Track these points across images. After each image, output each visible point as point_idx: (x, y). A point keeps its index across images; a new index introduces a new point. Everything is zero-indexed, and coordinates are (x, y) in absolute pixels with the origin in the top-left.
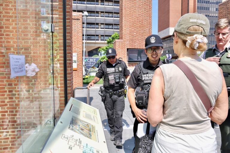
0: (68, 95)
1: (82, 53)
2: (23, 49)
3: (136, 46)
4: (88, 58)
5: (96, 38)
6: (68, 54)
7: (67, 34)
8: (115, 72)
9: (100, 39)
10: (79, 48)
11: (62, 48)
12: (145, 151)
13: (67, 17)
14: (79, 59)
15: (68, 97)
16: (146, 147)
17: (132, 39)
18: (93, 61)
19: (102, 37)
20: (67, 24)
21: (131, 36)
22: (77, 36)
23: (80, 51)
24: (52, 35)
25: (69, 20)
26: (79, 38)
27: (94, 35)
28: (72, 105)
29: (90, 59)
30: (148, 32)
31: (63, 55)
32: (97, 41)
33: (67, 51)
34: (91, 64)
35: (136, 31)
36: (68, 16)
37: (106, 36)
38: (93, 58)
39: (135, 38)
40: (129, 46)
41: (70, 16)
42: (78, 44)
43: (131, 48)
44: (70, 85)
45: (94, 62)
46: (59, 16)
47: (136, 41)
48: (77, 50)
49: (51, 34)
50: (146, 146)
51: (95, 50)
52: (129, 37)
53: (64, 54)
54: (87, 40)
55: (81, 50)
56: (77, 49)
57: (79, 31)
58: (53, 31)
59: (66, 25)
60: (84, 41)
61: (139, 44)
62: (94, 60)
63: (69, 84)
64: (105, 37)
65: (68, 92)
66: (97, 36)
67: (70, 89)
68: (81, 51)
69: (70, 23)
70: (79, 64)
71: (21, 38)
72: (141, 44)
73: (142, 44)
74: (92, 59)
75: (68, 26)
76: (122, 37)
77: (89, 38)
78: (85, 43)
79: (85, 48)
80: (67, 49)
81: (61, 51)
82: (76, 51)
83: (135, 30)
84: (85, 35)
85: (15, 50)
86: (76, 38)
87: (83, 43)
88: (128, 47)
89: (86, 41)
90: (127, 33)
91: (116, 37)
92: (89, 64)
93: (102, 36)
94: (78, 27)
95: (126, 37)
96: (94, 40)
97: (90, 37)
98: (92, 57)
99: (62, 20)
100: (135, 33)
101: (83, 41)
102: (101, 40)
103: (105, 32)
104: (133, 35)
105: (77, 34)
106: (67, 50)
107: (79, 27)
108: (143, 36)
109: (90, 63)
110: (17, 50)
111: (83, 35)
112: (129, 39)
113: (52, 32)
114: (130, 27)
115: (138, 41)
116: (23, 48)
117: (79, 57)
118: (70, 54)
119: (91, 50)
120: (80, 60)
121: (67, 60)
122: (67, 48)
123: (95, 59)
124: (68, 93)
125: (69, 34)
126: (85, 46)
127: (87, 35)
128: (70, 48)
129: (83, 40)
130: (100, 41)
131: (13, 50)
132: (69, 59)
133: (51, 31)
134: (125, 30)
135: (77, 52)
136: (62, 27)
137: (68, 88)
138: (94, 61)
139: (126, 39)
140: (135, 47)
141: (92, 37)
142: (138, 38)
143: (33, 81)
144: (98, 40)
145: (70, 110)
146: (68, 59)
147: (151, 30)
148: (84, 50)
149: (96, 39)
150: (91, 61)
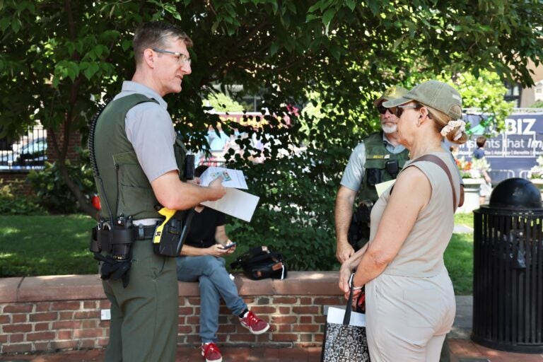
12: (341, 359)
16: (342, 349)
18: (523, 129)
34: (510, 149)
38: (522, 117)
45: (526, 138)
50: (342, 347)
62: (525, 126)
74: (516, 118)
92: (500, 149)
109: (505, 143)
123: (532, 122)
138: (527, 132)
150: (511, 130)
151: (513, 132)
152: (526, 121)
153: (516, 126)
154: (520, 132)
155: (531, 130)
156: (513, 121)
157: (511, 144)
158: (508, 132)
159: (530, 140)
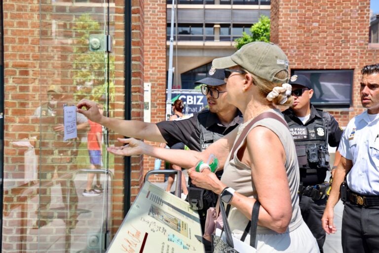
0: (132, 187)
1: (165, 83)
2: (37, 82)
3: (317, 61)
4: (182, 94)
5: (206, 31)
6: (136, 92)
7: (133, 47)
8: (308, 139)
9: (217, 35)
10: (156, 70)
11: (122, 79)
13: (133, 8)
14: (158, 98)
15: (131, 191)
17: (308, 42)
18: (197, 102)
19: (225, 30)
20: (133, 24)
21: (305, 32)
22: (150, 35)
23: (158, 78)
24: (108, 57)
25: (137, 15)
26: (156, 42)
27: (200, 25)
28: (149, 192)
29: (186, 95)
30: (357, 18)
31: (124, 95)
32: (209, 44)
33: (132, 86)
34: (190, 112)
35: (320, 18)
36: (136, 5)
37: (235, 26)
38: (196, 95)
39: (315, 37)
40: (296, 60)
41: (140, 5)
42: (154, 58)
43: (304, 68)
44: (138, 164)
45: (198, 106)
46: (116, 5)
47: (318, 48)
48: (151, 74)
49: (106, 56)
51: (202, 70)
52: (298, 35)
53: (125, 93)
54: (180, 39)
55: (163, 75)
56: (151, 72)
57: (157, 21)
58: (109, 50)
59: (131, 26)
60: (171, 44)
61: (327, 55)
62: (197, 100)
63: (135, 163)
64: (232, 29)
65: (132, 180)
66: (210, 25)
67: (138, 173)
68: (162, 78)
69: (139, 20)
70: (156, 114)
71: (31, 55)
72: (333, 55)
73: (335, 53)
74: (193, 95)
75: (137, 27)
76: (277, 35)
77: (186, 32)
78: (174, 48)
79: (174, 66)
80: (132, 82)
81: (119, 84)
82: (149, 78)
83: (316, 14)
84: (175, 26)
85: (18, 83)
86: (150, 42)
87: (168, 48)
88: (295, 64)
89: (174, 43)
90: (293, 25)
91: (266, 30)
93: (223, 26)
94: (154, 12)
95: (289, 35)
96: (200, 39)
97: (187, 29)
98: (193, 91)
99: (122, 15)
100: (316, 24)
101: (168, 43)
102: (222, 39)
103: (232, 14)
104: (309, 31)
105: (151, 30)
106: (132, 84)
107: (159, 12)
108: (341, 32)
109: (187, 108)
110: (21, 83)
111: (169, 25)
112: (298, 42)
113: (108, 52)
114: (301, 7)
115: (325, 48)
116: (35, 79)
117: (156, 94)
118: (139, 92)
119: (192, 70)
120: (158, 102)
121: (132, 106)
122: (133, 78)
123: (201, 98)
124: (131, 183)
125: (139, 47)
126: (174, 57)
127: (180, 25)
128: (139, 78)
129: (168, 38)
130: (217, 43)
131: (13, 82)
132: (137, 104)
133: (106, 50)
134: (287, 15)
135: (151, 81)
136: (123, 31)
137: (132, 171)
138: (199, 103)
139: (289, 41)
140: (314, 64)
141: (193, 29)
142: (325, 38)
143: (54, 152)
144: (211, 39)
145: (147, 197)
146: (133, 103)
147: (368, 11)
148: (171, 70)
149: (205, 35)
150: (190, 102)
151: (191, 103)
152: (198, 97)
153: (193, 100)
154: (195, 103)
155: (201, 102)
156: (191, 97)
157: (190, 110)
158: (188, 103)
159: (201, 108)
